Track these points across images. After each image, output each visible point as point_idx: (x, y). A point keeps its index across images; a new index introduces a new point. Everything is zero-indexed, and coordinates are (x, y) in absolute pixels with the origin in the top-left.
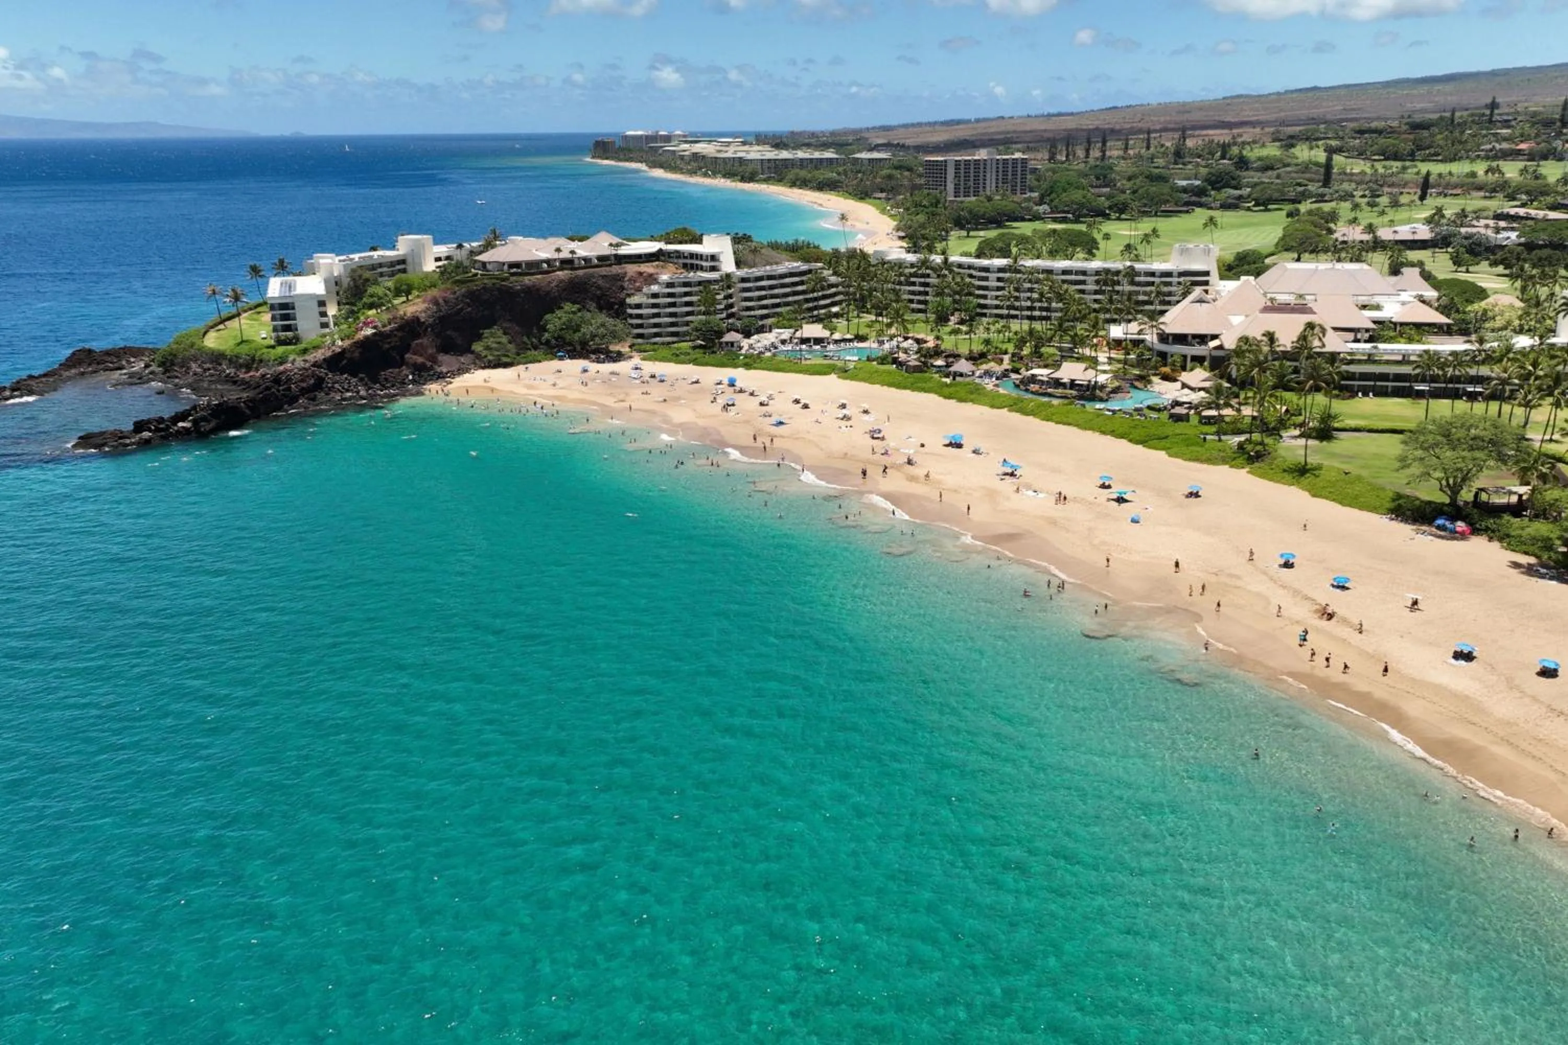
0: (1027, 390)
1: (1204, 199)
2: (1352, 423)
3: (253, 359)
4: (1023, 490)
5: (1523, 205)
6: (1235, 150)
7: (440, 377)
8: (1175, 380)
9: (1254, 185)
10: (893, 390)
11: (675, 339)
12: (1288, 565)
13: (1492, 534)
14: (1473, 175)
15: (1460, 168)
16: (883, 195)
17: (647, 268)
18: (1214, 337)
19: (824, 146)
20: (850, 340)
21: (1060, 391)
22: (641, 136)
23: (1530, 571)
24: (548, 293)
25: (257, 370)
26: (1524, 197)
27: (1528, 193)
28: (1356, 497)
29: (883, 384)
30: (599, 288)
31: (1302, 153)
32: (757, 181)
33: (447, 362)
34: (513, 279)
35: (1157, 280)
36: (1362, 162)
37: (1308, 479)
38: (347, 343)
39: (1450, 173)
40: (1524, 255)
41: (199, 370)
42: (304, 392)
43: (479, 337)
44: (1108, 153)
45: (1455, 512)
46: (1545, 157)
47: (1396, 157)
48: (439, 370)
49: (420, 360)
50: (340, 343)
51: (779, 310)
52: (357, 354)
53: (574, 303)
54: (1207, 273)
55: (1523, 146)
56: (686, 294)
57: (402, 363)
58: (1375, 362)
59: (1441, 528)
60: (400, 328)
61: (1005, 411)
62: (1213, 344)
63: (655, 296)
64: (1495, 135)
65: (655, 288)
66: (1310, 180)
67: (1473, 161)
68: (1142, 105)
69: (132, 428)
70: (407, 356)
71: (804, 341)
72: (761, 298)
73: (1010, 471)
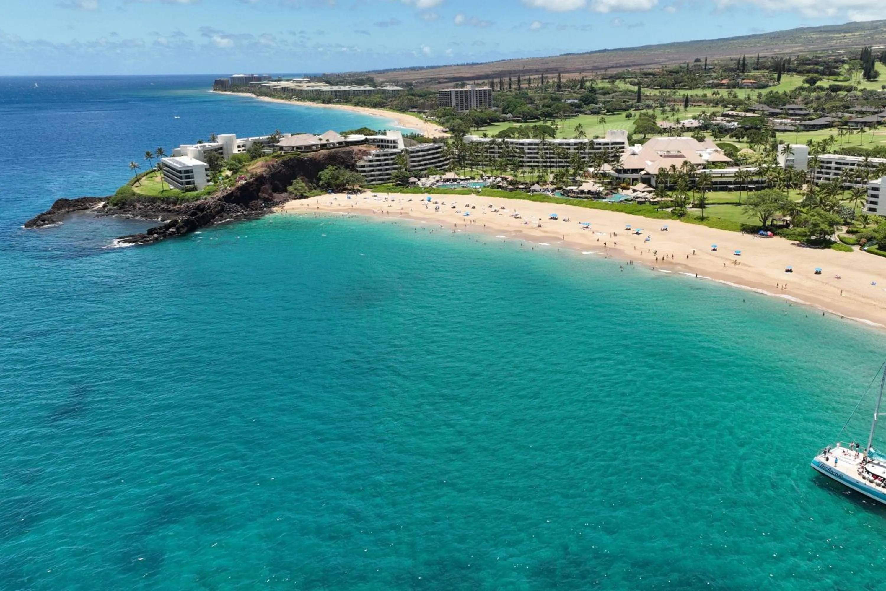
0: (568, 196)
1: (582, 110)
2: (711, 202)
3: (178, 199)
4: (595, 233)
5: (732, 110)
6: (588, 84)
7: (277, 204)
8: (629, 189)
9: (604, 103)
10: (506, 199)
11: (382, 182)
12: (714, 250)
13: (781, 235)
14: (705, 96)
15: (699, 92)
16: (415, 110)
17: (363, 148)
18: (642, 170)
19: (361, 83)
20: (468, 179)
21: (584, 195)
22: (242, 78)
23: (798, 245)
24: (320, 161)
25: (181, 204)
26: (731, 106)
27: (733, 104)
28: (727, 226)
29: (501, 197)
30: (342, 158)
31: (621, 85)
32: (334, 103)
33: (278, 197)
34: (302, 154)
35: (602, 147)
36: (650, 90)
37: (705, 221)
38: (233, 188)
39: (696, 95)
40: (744, 133)
41: (141, 206)
42: (218, 213)
43: (291, 184)
44: (521, 86)
45: (766, 229)
46: (734, 87)
47: (666, 87)
48: (275, 200)
49: (266, 196)
50: (229, 188)
51: (428, 166)
52: (238, 194)
53: (333, 166)
54: (623, 143)
55: (723, 82)
56: (385, 160)
57: (257, 197)
58: (724, 177)
59: (762, 234)
60: (256, 180)
61: (564, 205)
62: (643, 172)
63: (370, 161)
64: (710, 76)
65: (370, 157)
66: (630, 99)
67: (704, 88)
68: (518, 59)
69: (146, 232)
70: (260, 194)
71: (448, 180)
72: (419, 161)
73: (585, 226)
